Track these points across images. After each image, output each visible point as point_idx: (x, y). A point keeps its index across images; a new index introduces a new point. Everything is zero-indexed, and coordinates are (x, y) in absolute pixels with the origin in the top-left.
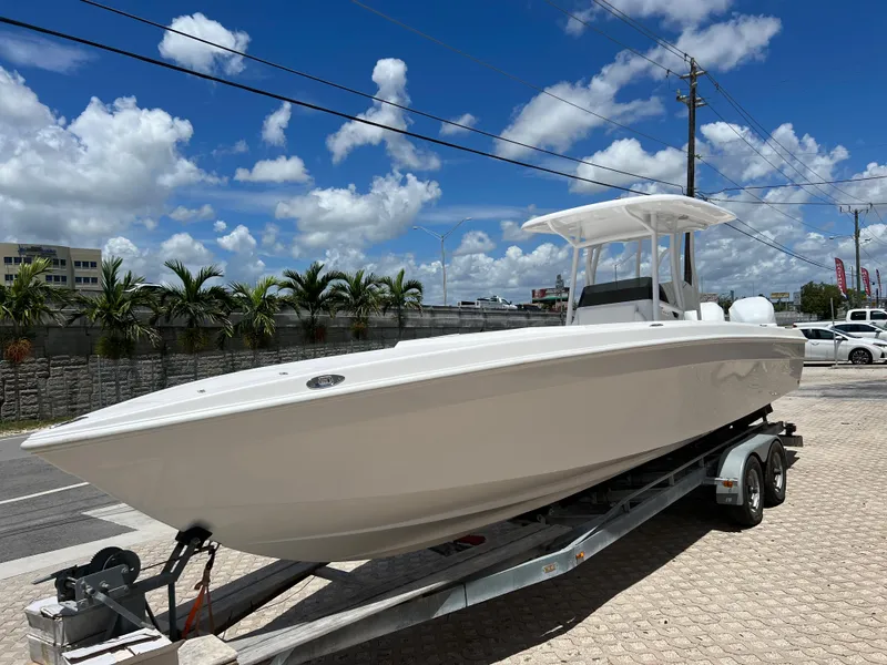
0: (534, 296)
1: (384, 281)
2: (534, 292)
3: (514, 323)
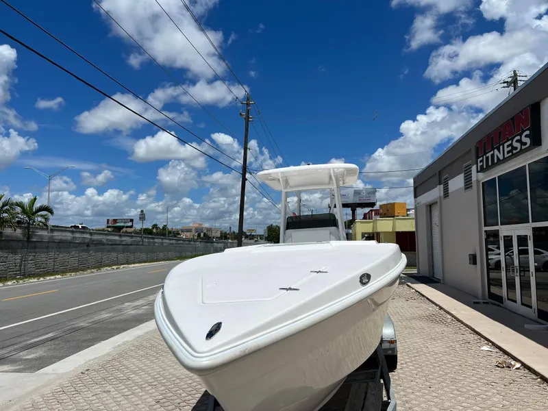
0: (108, 223)
1: (17, 205)
2: (108, 220)
3: (111, 240)
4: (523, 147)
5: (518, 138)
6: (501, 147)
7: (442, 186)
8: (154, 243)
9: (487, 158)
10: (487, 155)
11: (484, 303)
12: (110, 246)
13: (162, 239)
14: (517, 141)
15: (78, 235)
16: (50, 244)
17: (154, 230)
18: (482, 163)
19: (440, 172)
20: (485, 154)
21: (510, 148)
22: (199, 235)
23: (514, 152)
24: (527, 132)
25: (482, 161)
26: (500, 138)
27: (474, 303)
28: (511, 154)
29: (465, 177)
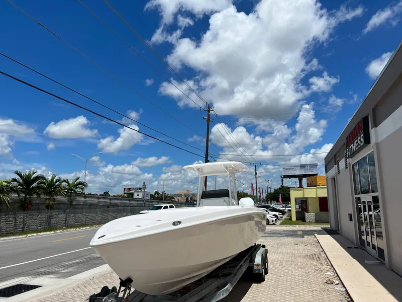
0: (125, 191)
1: (65, 181)
2: (125, 189)
3: (123, 203)
4: (362, 144)
5: (360, 138)
6: (354, 143)
7: (336, 165)
9: (350, 150)
10: (350, 147)
11: (355, 247)
12: (123, 208)
14: (359, 140)
15: (101, 200)
16: (84, 206)
17: (156, 196)
18: (348, 152)
19: (335, 156)
21: (357, 144)
22: (187, 199)
24: (363, 135)
27: (348, 247)
28: (358, 148)
29: (345, 161)
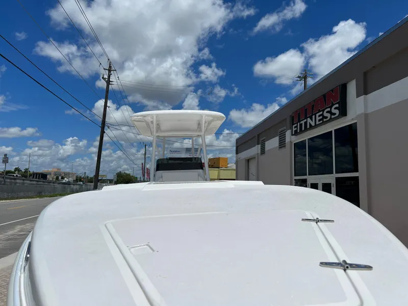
4: (333, 117)
5: (329, 109)
6: (314, 116)
7: (260, 146)
8: (17, 183)
9: (301, 125)
10: (301, 123)
13: (24, 180)
14: (327, 112)
18: (296, 129)
19: (258, 135)
20: (299, 121)
21: (321, 117)
23: (325, 120)
24: (337, 105)
25: (296, 127)
26: (313, 110)
28: (322, 121)
29: (279, 139)
